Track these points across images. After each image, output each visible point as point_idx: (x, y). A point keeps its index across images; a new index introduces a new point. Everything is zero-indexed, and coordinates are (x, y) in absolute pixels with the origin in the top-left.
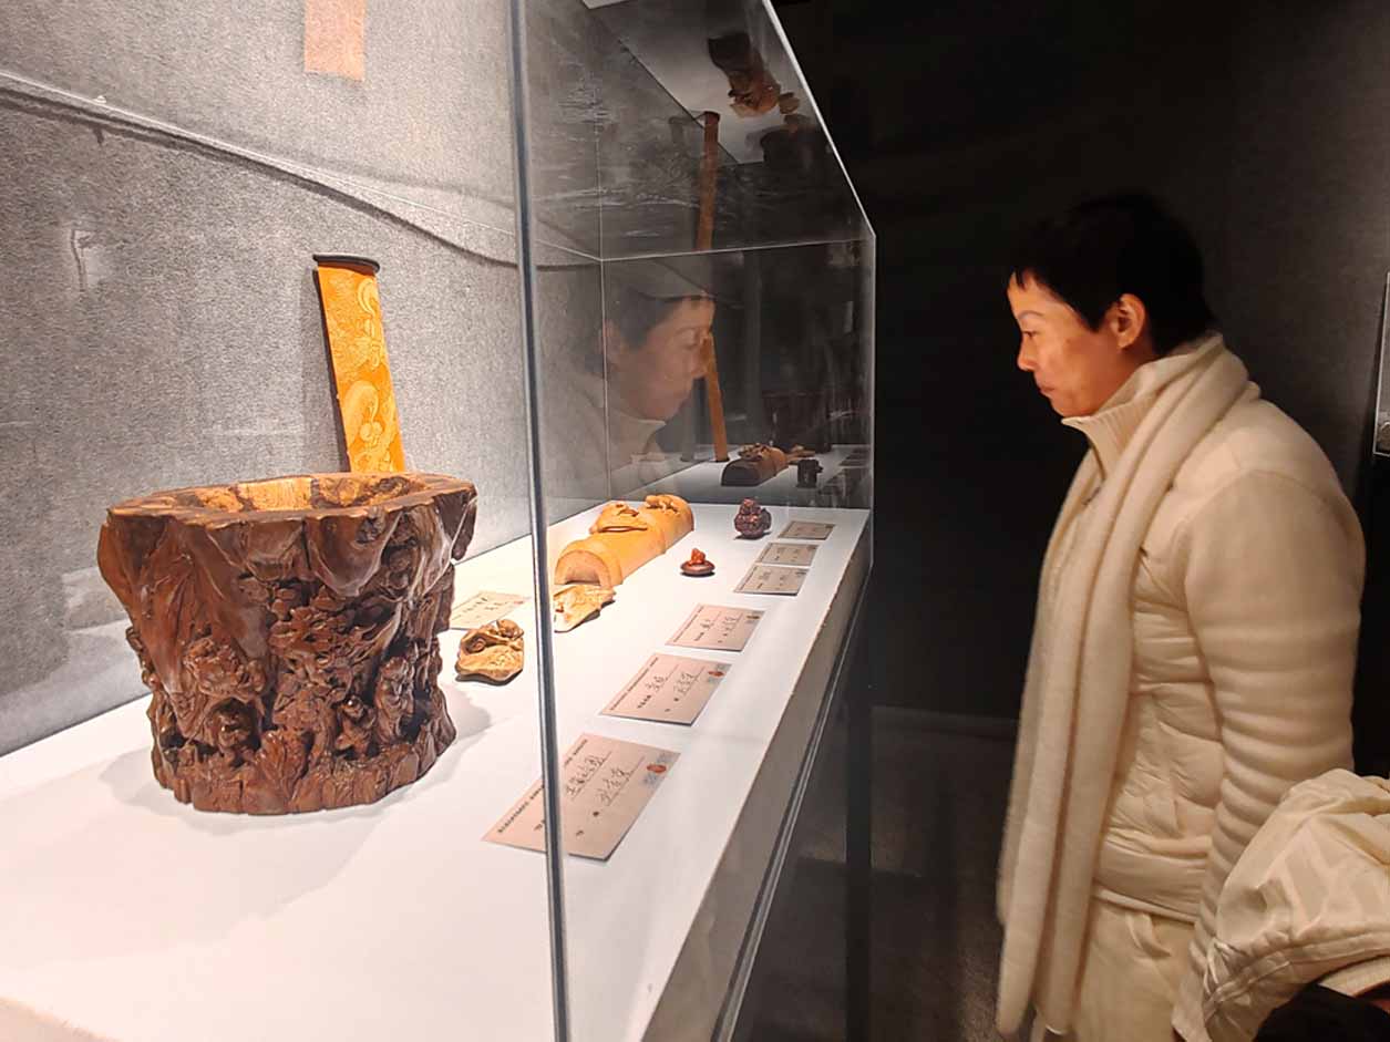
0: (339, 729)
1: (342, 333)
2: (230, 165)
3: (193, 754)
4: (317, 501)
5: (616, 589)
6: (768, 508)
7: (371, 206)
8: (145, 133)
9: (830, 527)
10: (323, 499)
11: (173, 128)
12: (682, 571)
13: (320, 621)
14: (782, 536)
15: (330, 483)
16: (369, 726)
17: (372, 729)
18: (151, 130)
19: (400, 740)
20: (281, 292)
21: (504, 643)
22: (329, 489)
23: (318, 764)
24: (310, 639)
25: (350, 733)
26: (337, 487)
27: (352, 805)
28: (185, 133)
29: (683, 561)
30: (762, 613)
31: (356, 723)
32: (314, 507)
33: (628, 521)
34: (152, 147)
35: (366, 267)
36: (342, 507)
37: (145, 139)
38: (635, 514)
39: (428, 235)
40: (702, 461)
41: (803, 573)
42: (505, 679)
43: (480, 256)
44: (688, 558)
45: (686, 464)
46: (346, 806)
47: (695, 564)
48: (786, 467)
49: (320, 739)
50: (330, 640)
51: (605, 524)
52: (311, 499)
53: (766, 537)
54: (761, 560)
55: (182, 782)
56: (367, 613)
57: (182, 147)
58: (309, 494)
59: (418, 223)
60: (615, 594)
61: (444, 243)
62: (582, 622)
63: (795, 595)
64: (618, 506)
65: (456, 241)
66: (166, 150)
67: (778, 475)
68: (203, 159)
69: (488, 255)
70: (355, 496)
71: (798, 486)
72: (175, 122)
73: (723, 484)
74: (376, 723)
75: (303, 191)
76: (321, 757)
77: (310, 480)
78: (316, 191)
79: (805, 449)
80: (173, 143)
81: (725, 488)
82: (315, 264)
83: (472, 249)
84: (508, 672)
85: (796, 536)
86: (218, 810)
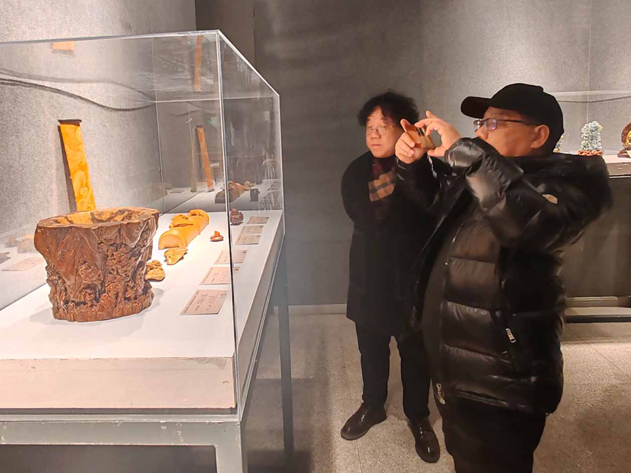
0: (126, 291)
1: (72, 151)
2: (31, 88)
3: (73, 305)
4: (94, 220)
5: (187, 248)
6: (242, 212)
7: (74, 95)
8: (7, 82)
9: (268, 218)
10: (96, 219)
11: (15, 78)
12: (210, 240)
13: (123, 256)
14: (248, 223)
15: (98, 213)
16: (135, 289)
17: (136, 290)
18: (9, 80)
19: (143, 294)
20: (48, 137)
21: (157, 268)
22: (98, 215)
23: (120, 302)
24: (120, 262)
25: (130, 291)
26: (100, 214)
27: (132, 314)
28: (19, 79)
29: (211, 236)
30: (247, 251)
31: (132, 288)
32: (93, 222)
33: (186, 222)
34: (10, 87)
35: (76, 122)
36: (104, 221)
37: (7, 84)
38: (187, 219)
39: (93, 103)
40: (202, 192)
41: (259, 236)
42: (161, 279)
43: (111, 108)
44: (213, 234)
45: (195, 193)
46: (130, 315)
47: (216, 236)
48: (244, 192)
49: (120, 295)
50: (126, 261)
51: (177, 224)
52: (91, 219)
53: (242, 224)
54: (242, 232)
55: (72, 315)
56: (135, 253)
57: (18, 85)
58: (91, 218)
59: (90, 99)
60: (187, 250)
61: (98, 105)
62: (179, 260)
63: (257, 244)
64: (180, 216)
65: (102, 104)
66: (13, 87)
67: (241, 196)
68: (23, 88)
69: (113, 107)
70: (108, 217)
71: (251, 201)
72: (16, 76)
73: (216, 203)
74: (137, 289)
75: (53, 93)
76: (121, 300)
77: (90, 212)
78: (57, 92)
79: (251, 183)
80: (15, 84)
81: (217, 204)
82: (59, 123)
83: (108, 106)
84: (162, 277)
85: (254, 223)
86: (88, 321)
